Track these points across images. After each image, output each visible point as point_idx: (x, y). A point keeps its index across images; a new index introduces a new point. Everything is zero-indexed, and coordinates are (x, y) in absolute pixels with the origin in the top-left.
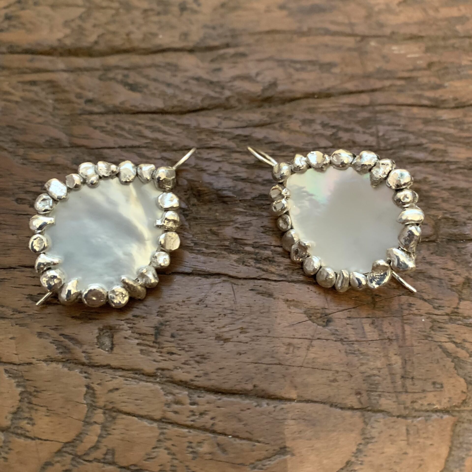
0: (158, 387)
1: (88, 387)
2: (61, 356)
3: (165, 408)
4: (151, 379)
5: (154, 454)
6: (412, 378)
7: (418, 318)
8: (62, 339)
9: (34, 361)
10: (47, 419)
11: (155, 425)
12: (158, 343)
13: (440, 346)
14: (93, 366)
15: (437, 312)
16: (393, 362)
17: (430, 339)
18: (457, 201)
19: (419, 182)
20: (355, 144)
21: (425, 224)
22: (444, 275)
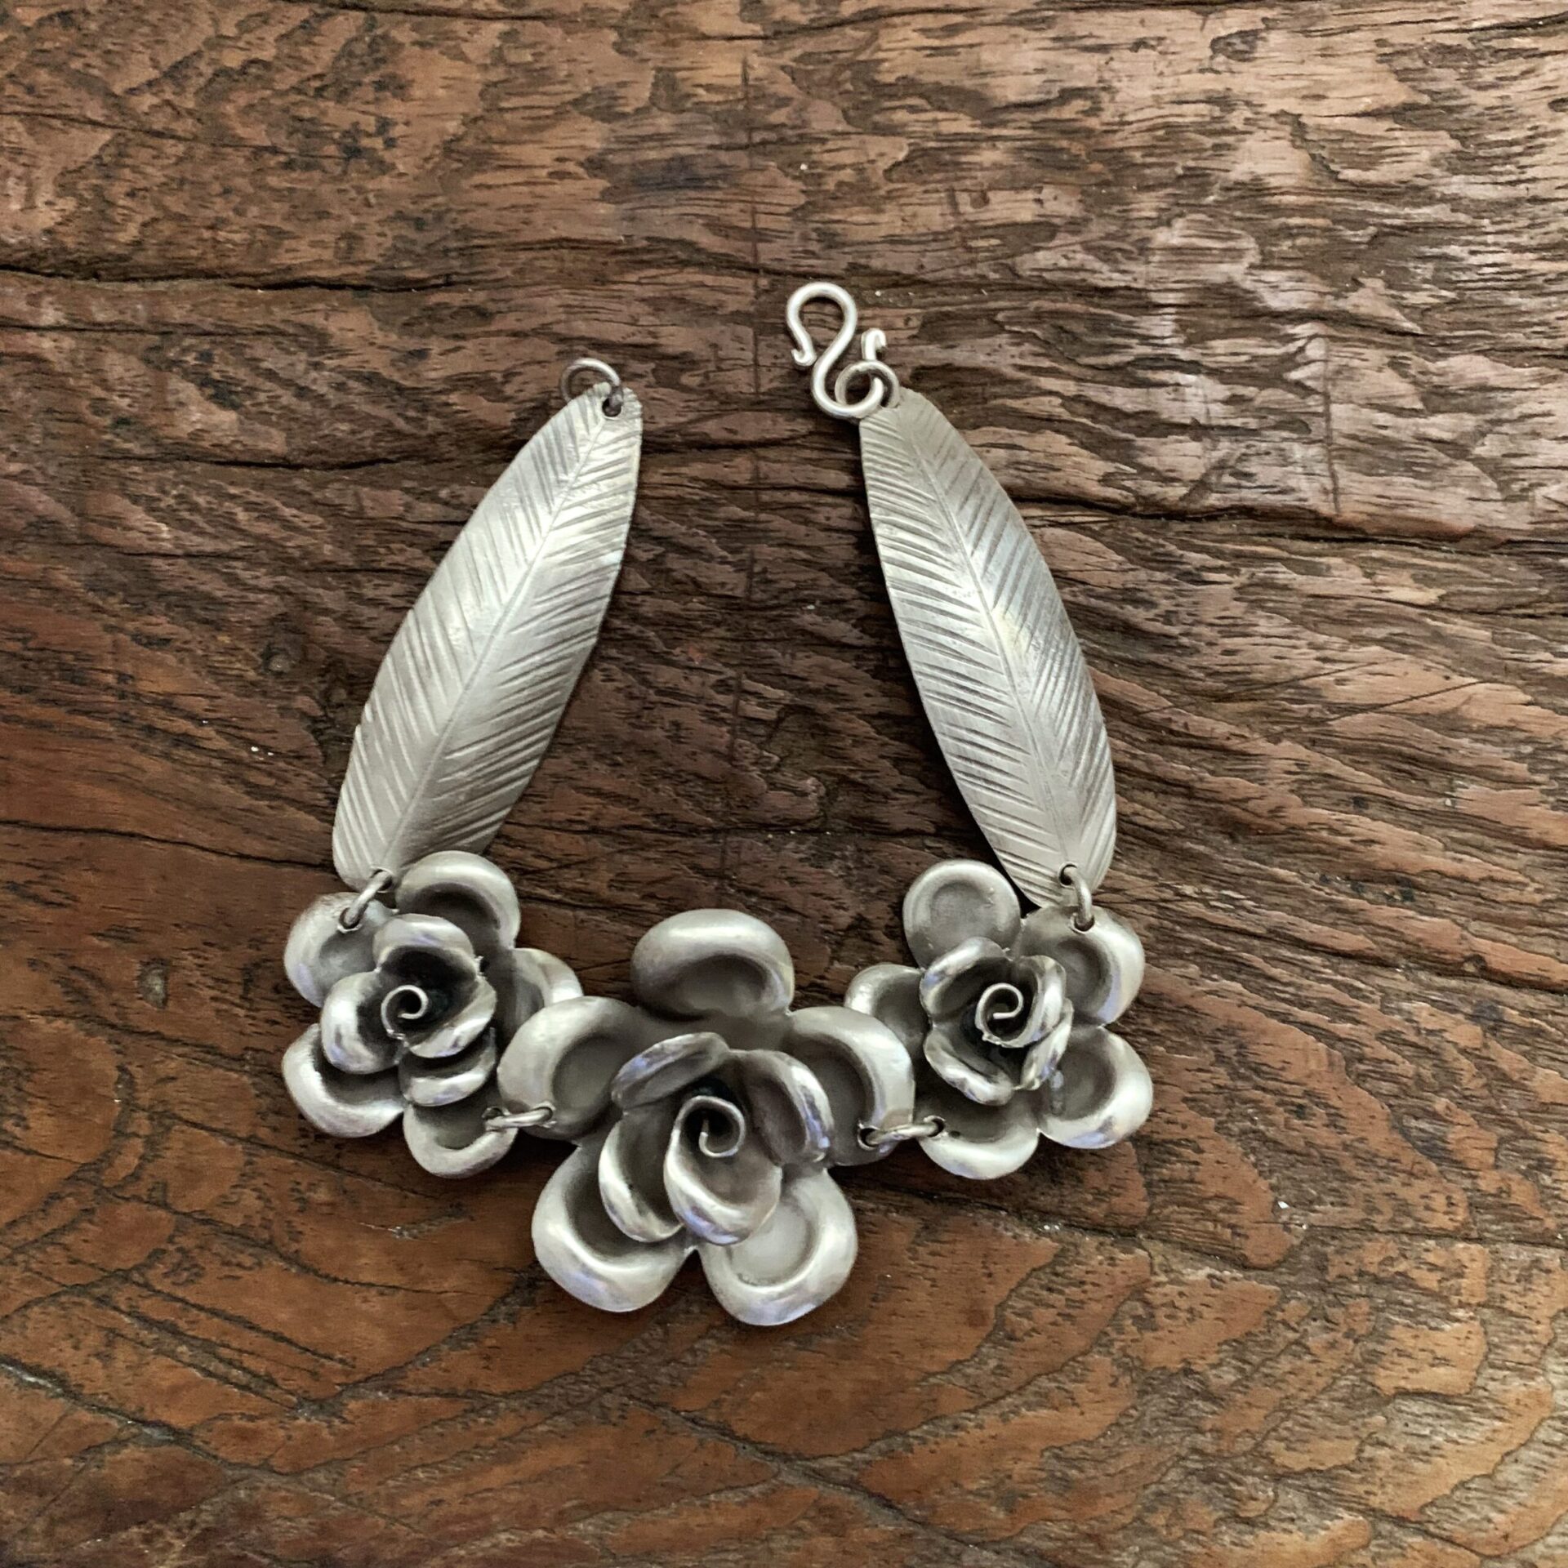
0: (245, 1079)
1: (121, 1069)
2: (72, 1008)
3: (258, 1120)
4: (236, 1066)
5: (234, 1198)
8: (74, 975)
9: (22, 1013)
10: (49, 1121)
11: (239, 1147)
12: (250, 1000)
14: (130, 1031)
18: (884, 745)
19: (815, 692)
20: (699, 588)
21: (804, 794)
22: (813, 906)
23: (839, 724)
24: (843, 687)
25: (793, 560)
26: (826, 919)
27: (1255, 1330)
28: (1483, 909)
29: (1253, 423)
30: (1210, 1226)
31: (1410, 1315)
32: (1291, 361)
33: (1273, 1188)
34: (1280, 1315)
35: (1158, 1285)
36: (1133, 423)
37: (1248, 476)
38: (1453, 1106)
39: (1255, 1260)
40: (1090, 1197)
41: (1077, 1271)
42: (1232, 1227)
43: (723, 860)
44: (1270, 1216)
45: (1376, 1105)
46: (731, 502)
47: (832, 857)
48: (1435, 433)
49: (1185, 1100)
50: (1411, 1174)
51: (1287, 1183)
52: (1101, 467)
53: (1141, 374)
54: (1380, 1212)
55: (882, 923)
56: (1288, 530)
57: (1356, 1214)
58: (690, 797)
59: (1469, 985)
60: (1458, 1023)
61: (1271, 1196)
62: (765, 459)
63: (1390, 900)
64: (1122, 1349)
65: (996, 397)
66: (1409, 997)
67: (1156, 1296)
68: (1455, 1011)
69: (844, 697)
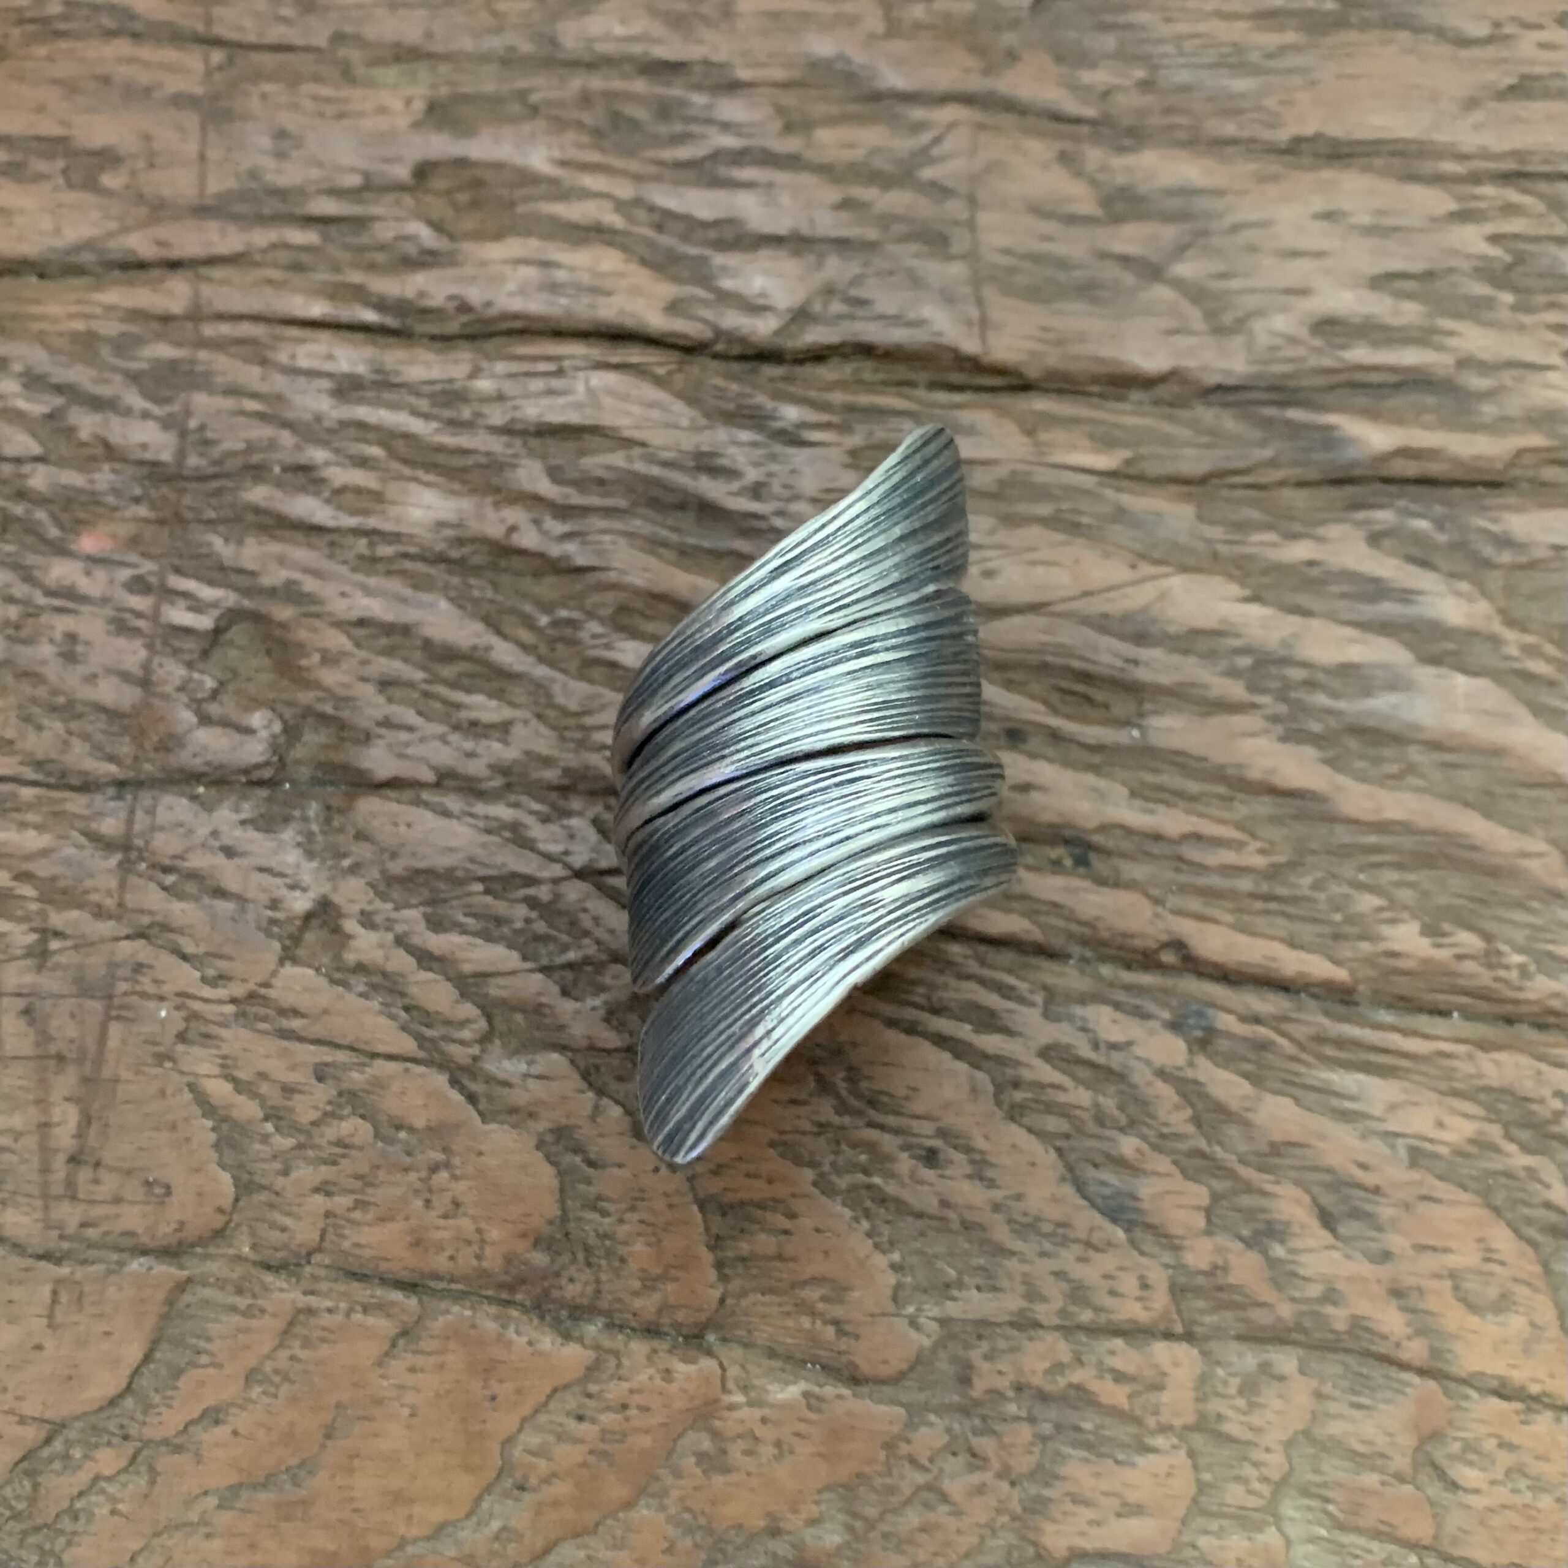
6: (97, 1165)
7: (152, 1005)
13: (192, 1087)
15: (207, 992)
16: (56, 1119)
17: (168, 1065)
18: (365, 663)
19: (272, 593)
20: (111, 452)
21: (249, 731)
22: (258, 887)
23: (302, 635)
24: (310, 585)
25: (243, 413)
26: (275, 904)
27: (867, 1470)
28: (1183, 878)
29: (872, 234)
30: (806, 1322)
31: (1089, 1447)
32: (924, 156)
33: (895, 1267)
34: (904, 1448)
35: (731, 1407)
36: (712, 234)
37: (861, 303)
38: (1145, 1147)
39: (865, 1368)
40: (637, 1284)
41: (615, 1391)
42: (836, 1323)
43: (130, 822)
44: (891, 1307)
45: (1035, 1147)
46: (160, 337)
47: (287, 820)
48: (1118, 247)
49: (772, 1144)
50: (1088, 1244)
51: (914, 1260)
52: (668, 290)
53: (723, 171)
54: (1044, 1299)
55: (355, 908)
56: (923, 377)
57: (1012, 1303)
58: (86, 737)
59: (1169, 982)
60: (1152, 1032)
61: (891, 1279)
62: (209, 280)
63: (1056, 866)
64: (682, 1499)
65: (526, 199)
66: (1084, 999)
67: (728, 1424)
68: (1145, 1016)
69: (311, 599)
